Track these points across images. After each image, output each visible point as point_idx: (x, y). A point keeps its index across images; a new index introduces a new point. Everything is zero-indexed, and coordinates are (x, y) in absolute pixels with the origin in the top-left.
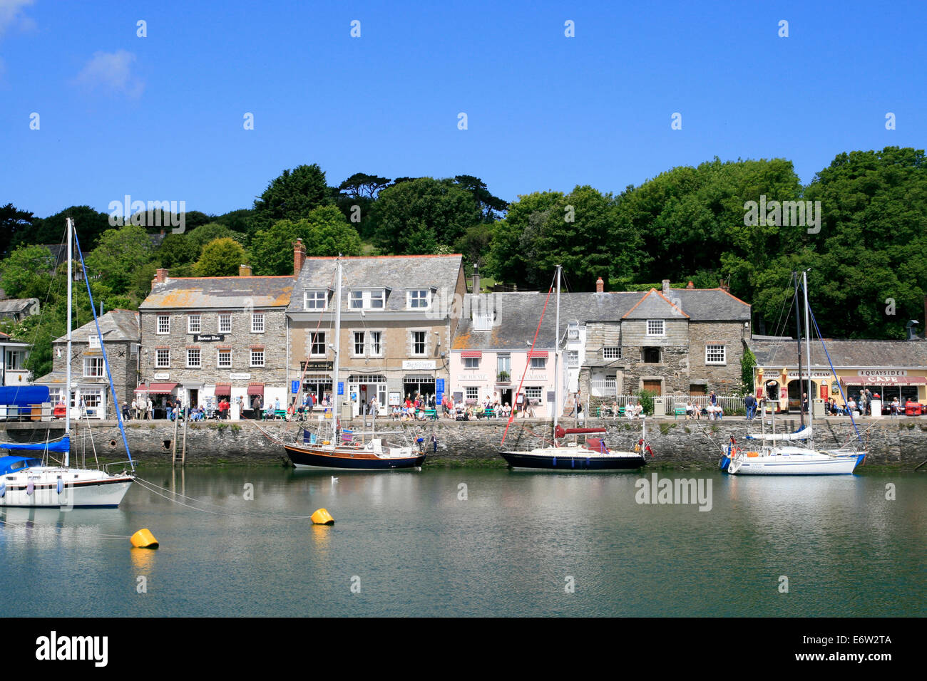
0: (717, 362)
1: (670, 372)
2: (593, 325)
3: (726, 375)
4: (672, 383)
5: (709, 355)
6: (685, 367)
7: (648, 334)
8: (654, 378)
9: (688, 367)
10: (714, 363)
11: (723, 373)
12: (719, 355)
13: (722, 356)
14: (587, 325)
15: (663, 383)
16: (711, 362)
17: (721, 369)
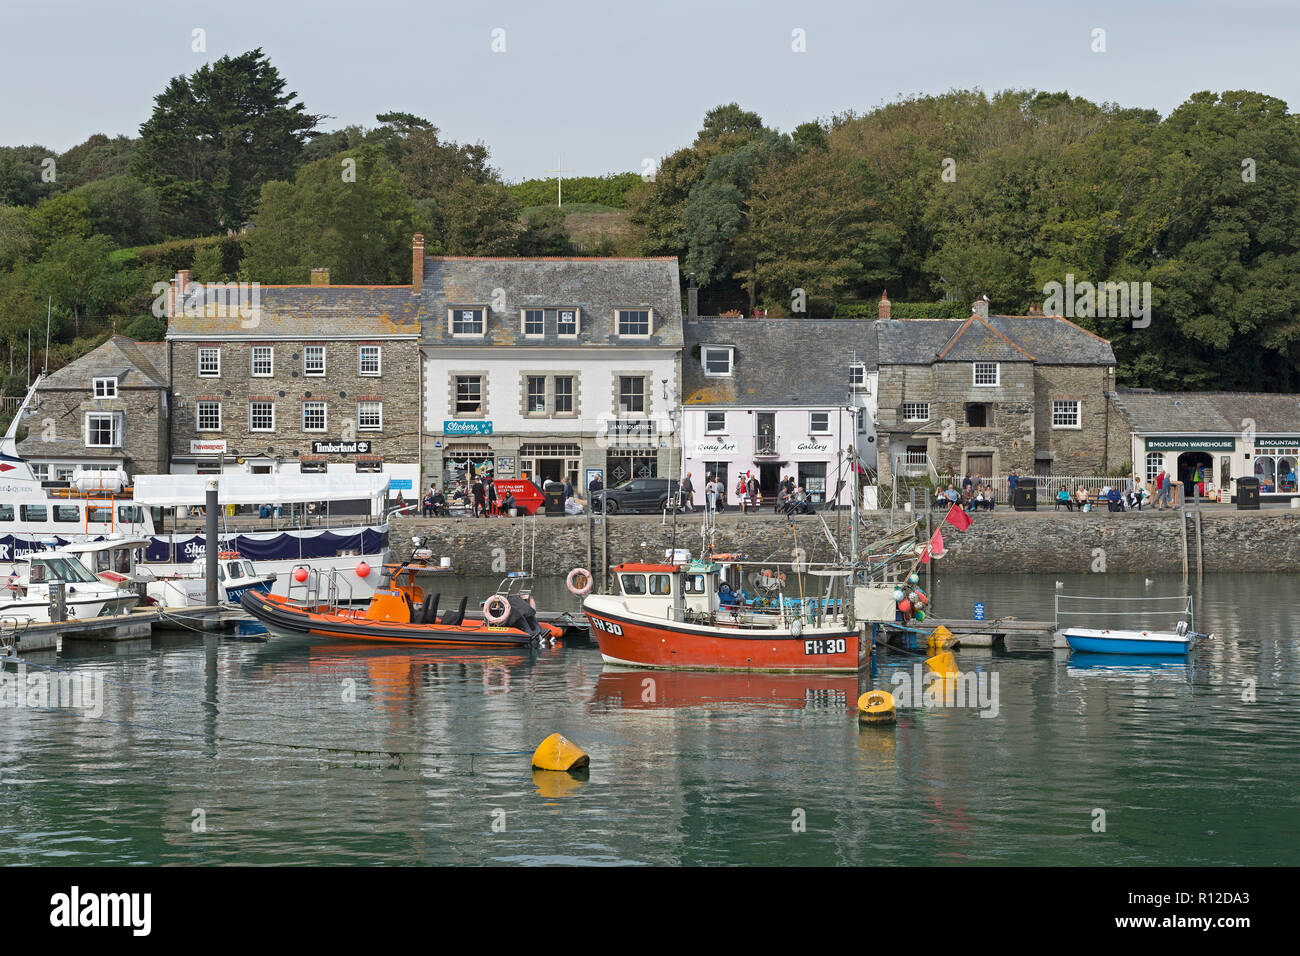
0: (1068, 426)
1: (1007, 439)
2: (889, 370)
3: (1080, 445)
4: (1010, 458)
5: (1056, 416)
6: (1029, 433)
7: (975, 384)
8: (983, 449)
9: (1033, 433)
10: (1063, 426)
11: (1075, 442)
12: (1070, 416)
13: (1075, 416)
14: (880, 369)
15: (996, 457)
16: (1058, 426)
17: (1073, 437)
